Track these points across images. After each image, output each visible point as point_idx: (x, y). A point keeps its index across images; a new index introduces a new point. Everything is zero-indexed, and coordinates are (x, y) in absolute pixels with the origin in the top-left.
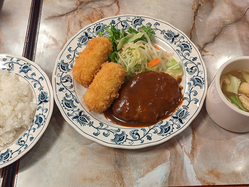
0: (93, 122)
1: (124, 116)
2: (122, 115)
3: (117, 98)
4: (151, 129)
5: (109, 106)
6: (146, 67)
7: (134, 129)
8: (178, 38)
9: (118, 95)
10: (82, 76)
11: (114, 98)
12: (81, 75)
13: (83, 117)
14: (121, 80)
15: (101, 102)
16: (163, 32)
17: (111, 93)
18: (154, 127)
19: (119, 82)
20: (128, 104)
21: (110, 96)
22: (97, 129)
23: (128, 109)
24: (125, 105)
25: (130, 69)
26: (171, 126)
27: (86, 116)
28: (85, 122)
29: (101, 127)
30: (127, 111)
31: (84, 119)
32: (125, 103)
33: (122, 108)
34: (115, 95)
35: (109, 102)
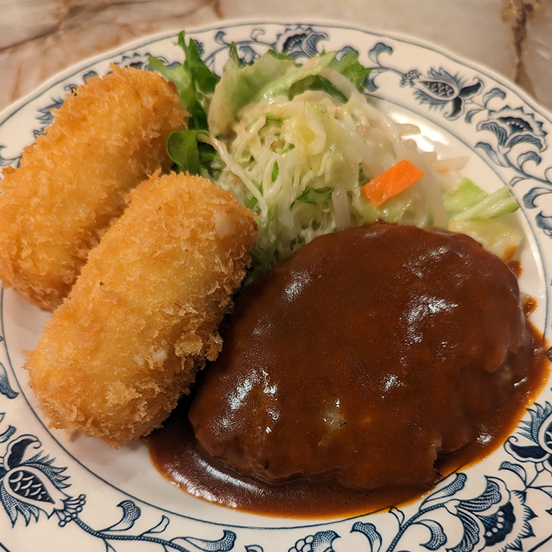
0: (82, 499)
1: (254, 456)
2: (239, 452)
3: (211, 358)
4: (410, 523)
5: (170, 407)
6: (357, 203)
7: (313, 531)
8: (478, 98)
9: (218, 340)
10: (24, 254)
11: (195, 359)
12: (20, 249)
13: (27, 474)
14: (231, 264)
15: (120, 385)
16: (408, 77)
17: (176, 334)
18: (421, 512)
19: (217, 269)
20: (273, 391)
21: (171, 352)
22: (104, 538)
23: (275, 416)
24: (255, 396)
25: (275, 214)
26: (516, 501)
27: (47, 465)
28: (35, 498)
29: (124, 525)
30: (268, 430)
31: (36, 481)
32: (257, 388)
33: (239, 412)
34: (200, 345)
35: (168, 381)
